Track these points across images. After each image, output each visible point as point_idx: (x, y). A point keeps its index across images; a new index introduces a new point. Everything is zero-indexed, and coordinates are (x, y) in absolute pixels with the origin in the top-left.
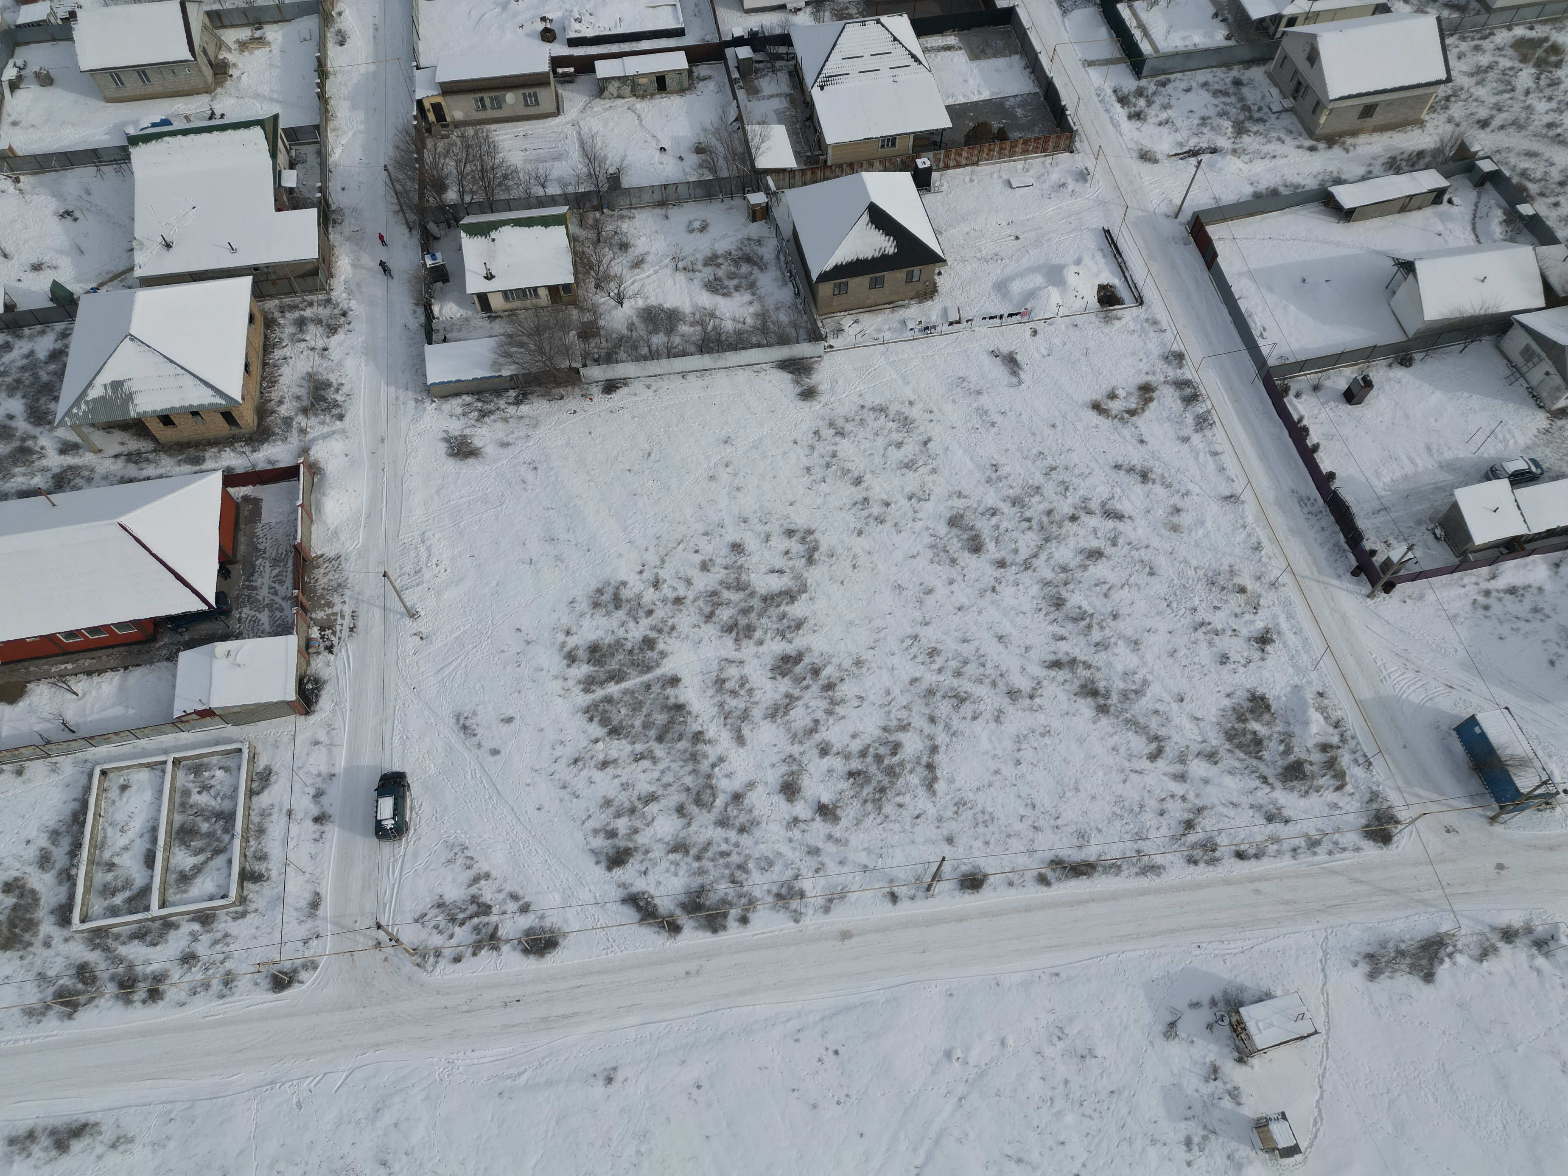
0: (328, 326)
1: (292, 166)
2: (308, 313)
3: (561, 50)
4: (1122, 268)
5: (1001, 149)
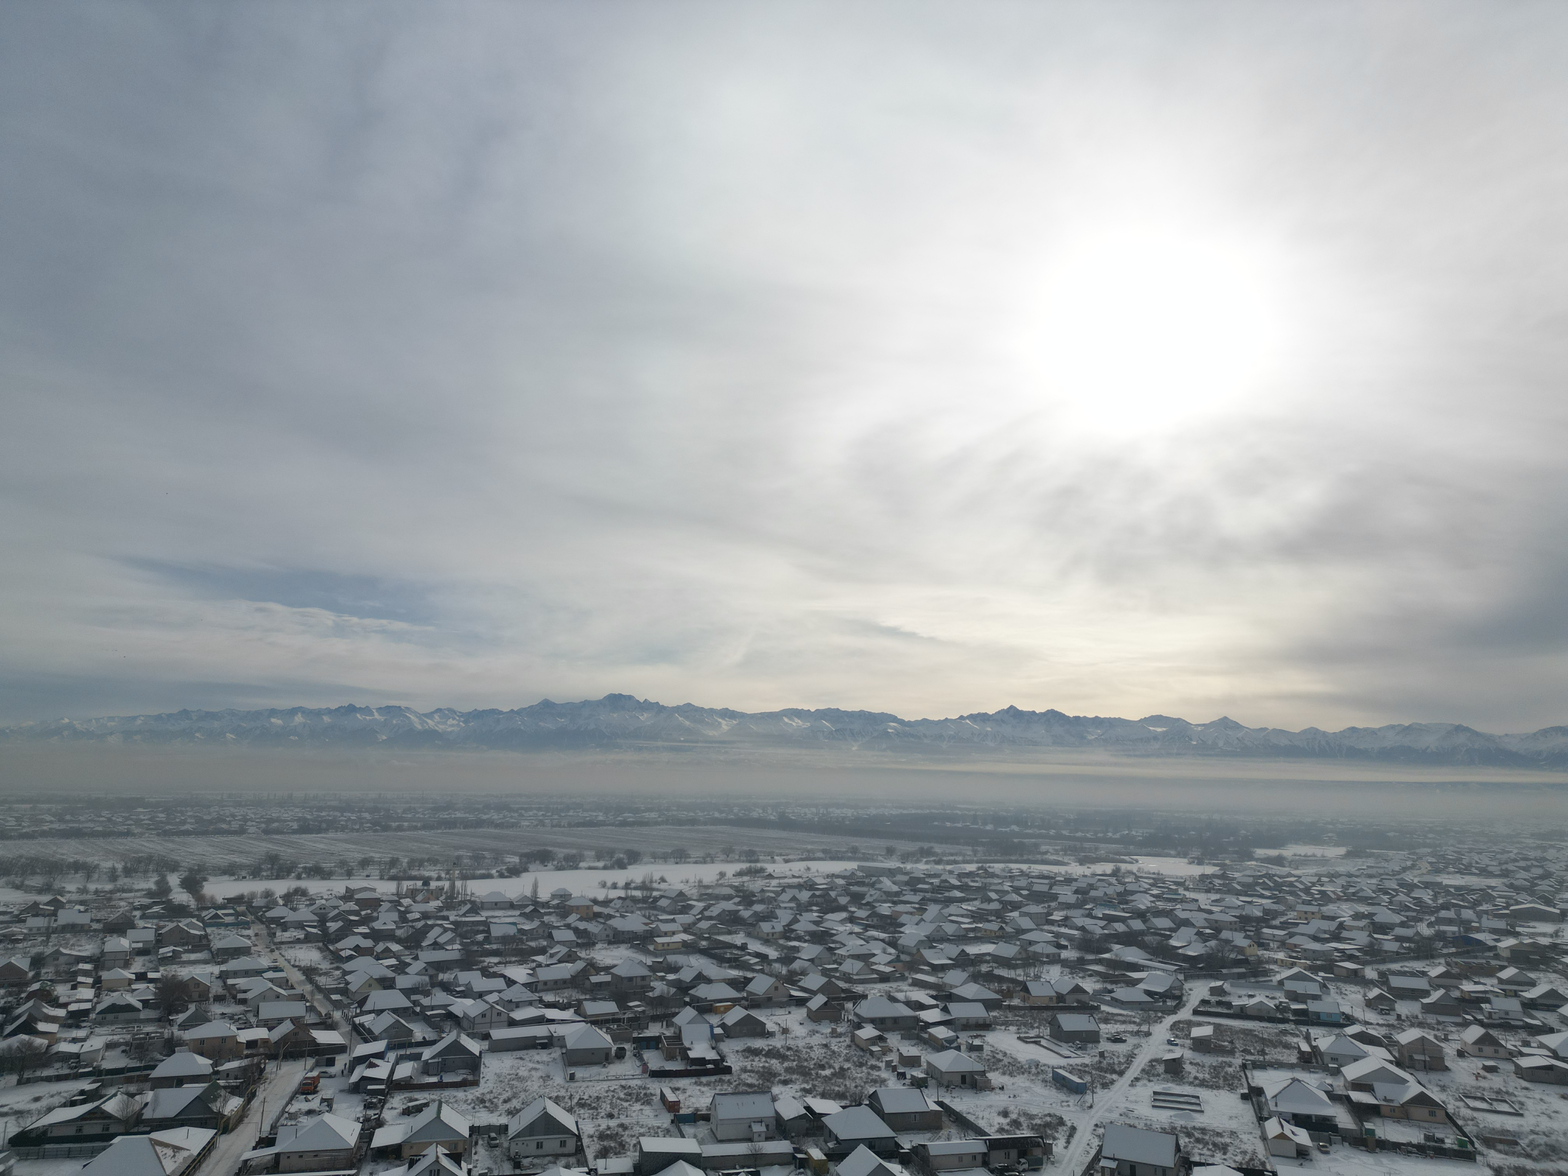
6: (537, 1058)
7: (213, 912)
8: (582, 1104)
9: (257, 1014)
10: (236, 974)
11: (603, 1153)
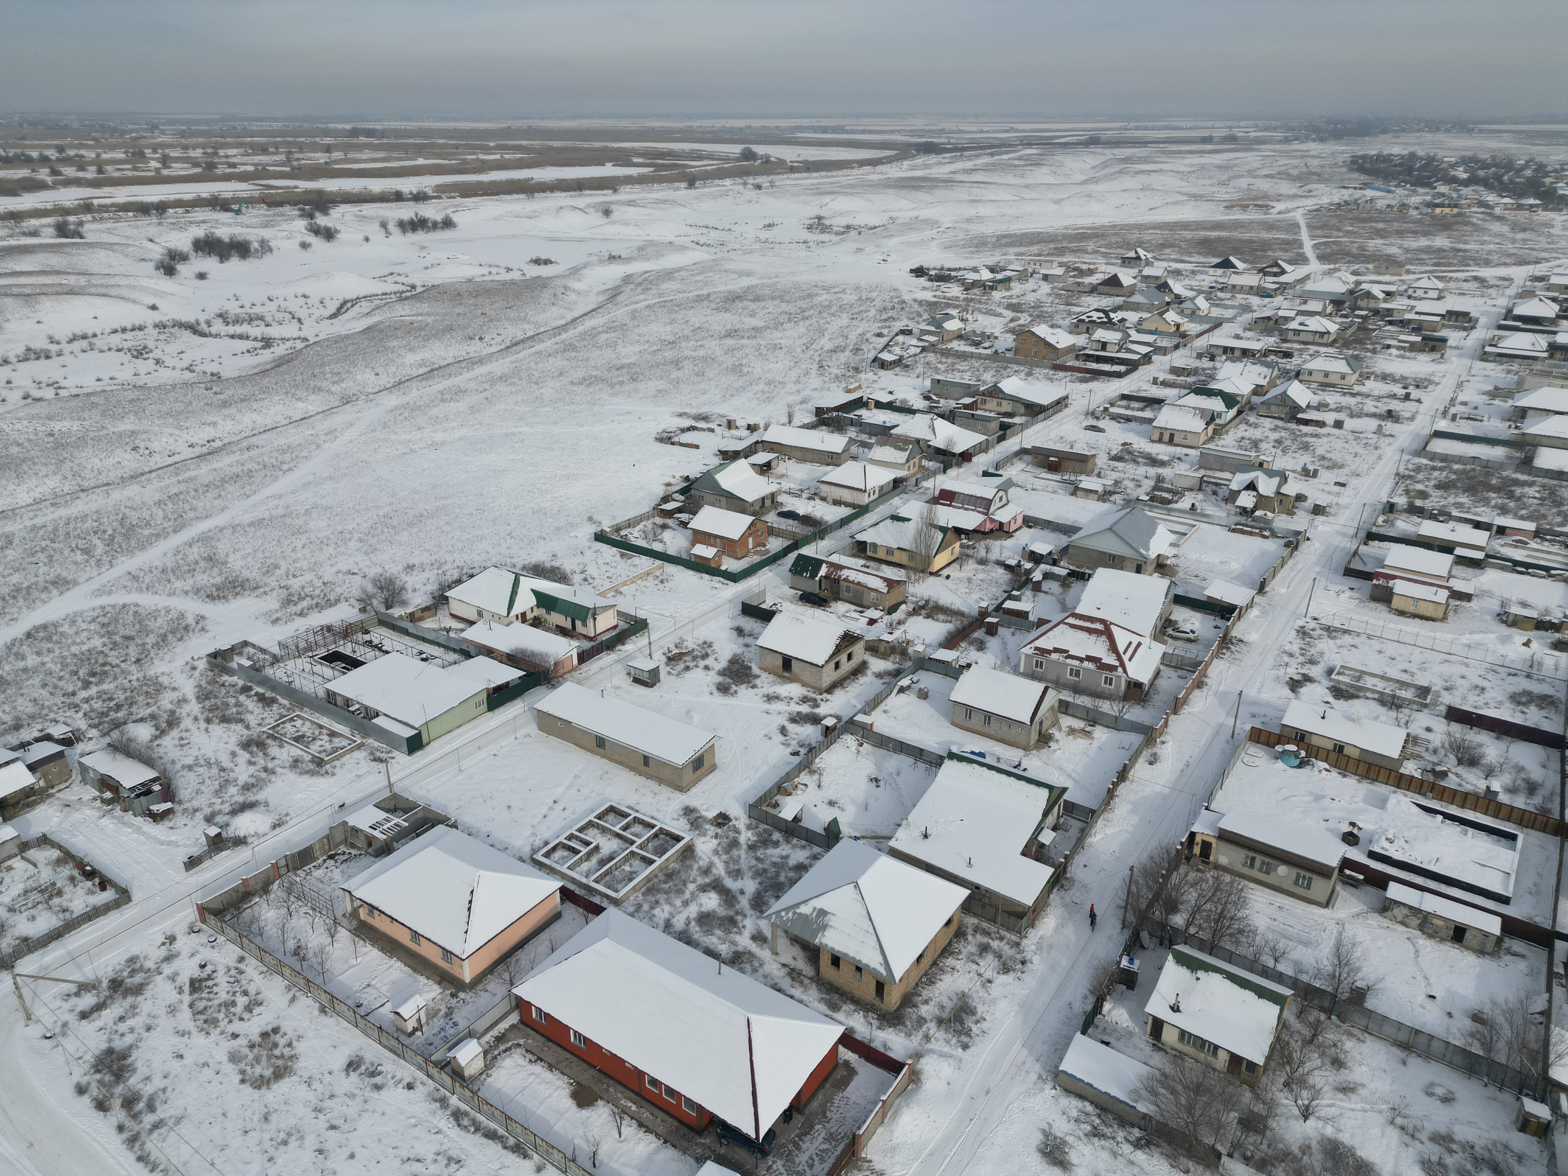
0: (1004, 964)
1: (1055, 829)
2: (995, 944)
3: (1357, 855)
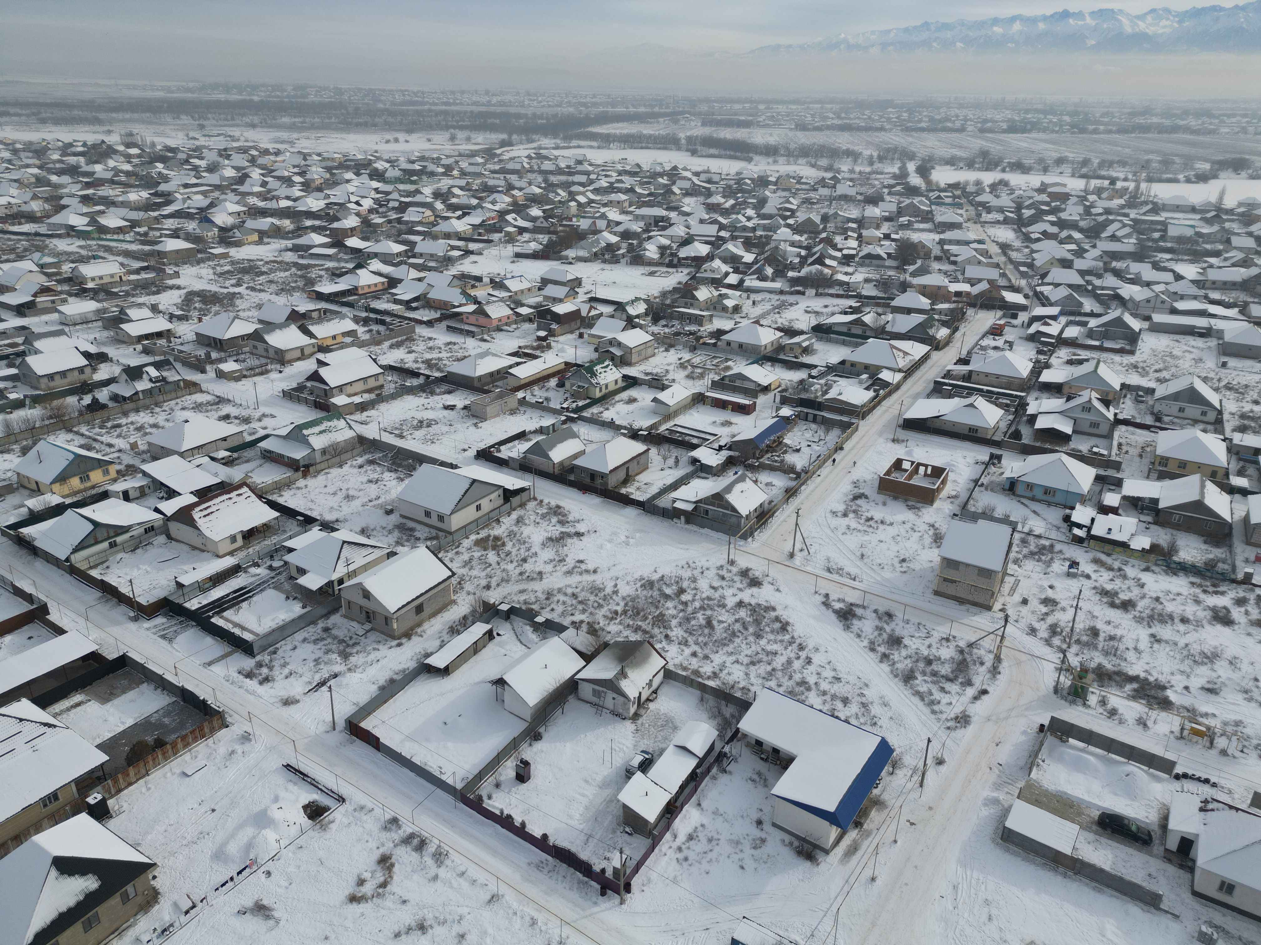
4: (314, 784)
5: (164, 754)
6: (1192, 343)
7: (937, 193)
8: (1228, 387)
9: (963, 274)
10: (950, 242)
11: (1242, 429)
